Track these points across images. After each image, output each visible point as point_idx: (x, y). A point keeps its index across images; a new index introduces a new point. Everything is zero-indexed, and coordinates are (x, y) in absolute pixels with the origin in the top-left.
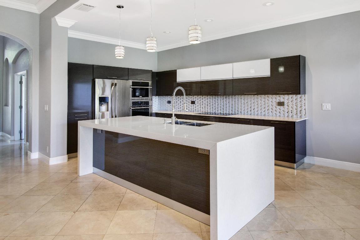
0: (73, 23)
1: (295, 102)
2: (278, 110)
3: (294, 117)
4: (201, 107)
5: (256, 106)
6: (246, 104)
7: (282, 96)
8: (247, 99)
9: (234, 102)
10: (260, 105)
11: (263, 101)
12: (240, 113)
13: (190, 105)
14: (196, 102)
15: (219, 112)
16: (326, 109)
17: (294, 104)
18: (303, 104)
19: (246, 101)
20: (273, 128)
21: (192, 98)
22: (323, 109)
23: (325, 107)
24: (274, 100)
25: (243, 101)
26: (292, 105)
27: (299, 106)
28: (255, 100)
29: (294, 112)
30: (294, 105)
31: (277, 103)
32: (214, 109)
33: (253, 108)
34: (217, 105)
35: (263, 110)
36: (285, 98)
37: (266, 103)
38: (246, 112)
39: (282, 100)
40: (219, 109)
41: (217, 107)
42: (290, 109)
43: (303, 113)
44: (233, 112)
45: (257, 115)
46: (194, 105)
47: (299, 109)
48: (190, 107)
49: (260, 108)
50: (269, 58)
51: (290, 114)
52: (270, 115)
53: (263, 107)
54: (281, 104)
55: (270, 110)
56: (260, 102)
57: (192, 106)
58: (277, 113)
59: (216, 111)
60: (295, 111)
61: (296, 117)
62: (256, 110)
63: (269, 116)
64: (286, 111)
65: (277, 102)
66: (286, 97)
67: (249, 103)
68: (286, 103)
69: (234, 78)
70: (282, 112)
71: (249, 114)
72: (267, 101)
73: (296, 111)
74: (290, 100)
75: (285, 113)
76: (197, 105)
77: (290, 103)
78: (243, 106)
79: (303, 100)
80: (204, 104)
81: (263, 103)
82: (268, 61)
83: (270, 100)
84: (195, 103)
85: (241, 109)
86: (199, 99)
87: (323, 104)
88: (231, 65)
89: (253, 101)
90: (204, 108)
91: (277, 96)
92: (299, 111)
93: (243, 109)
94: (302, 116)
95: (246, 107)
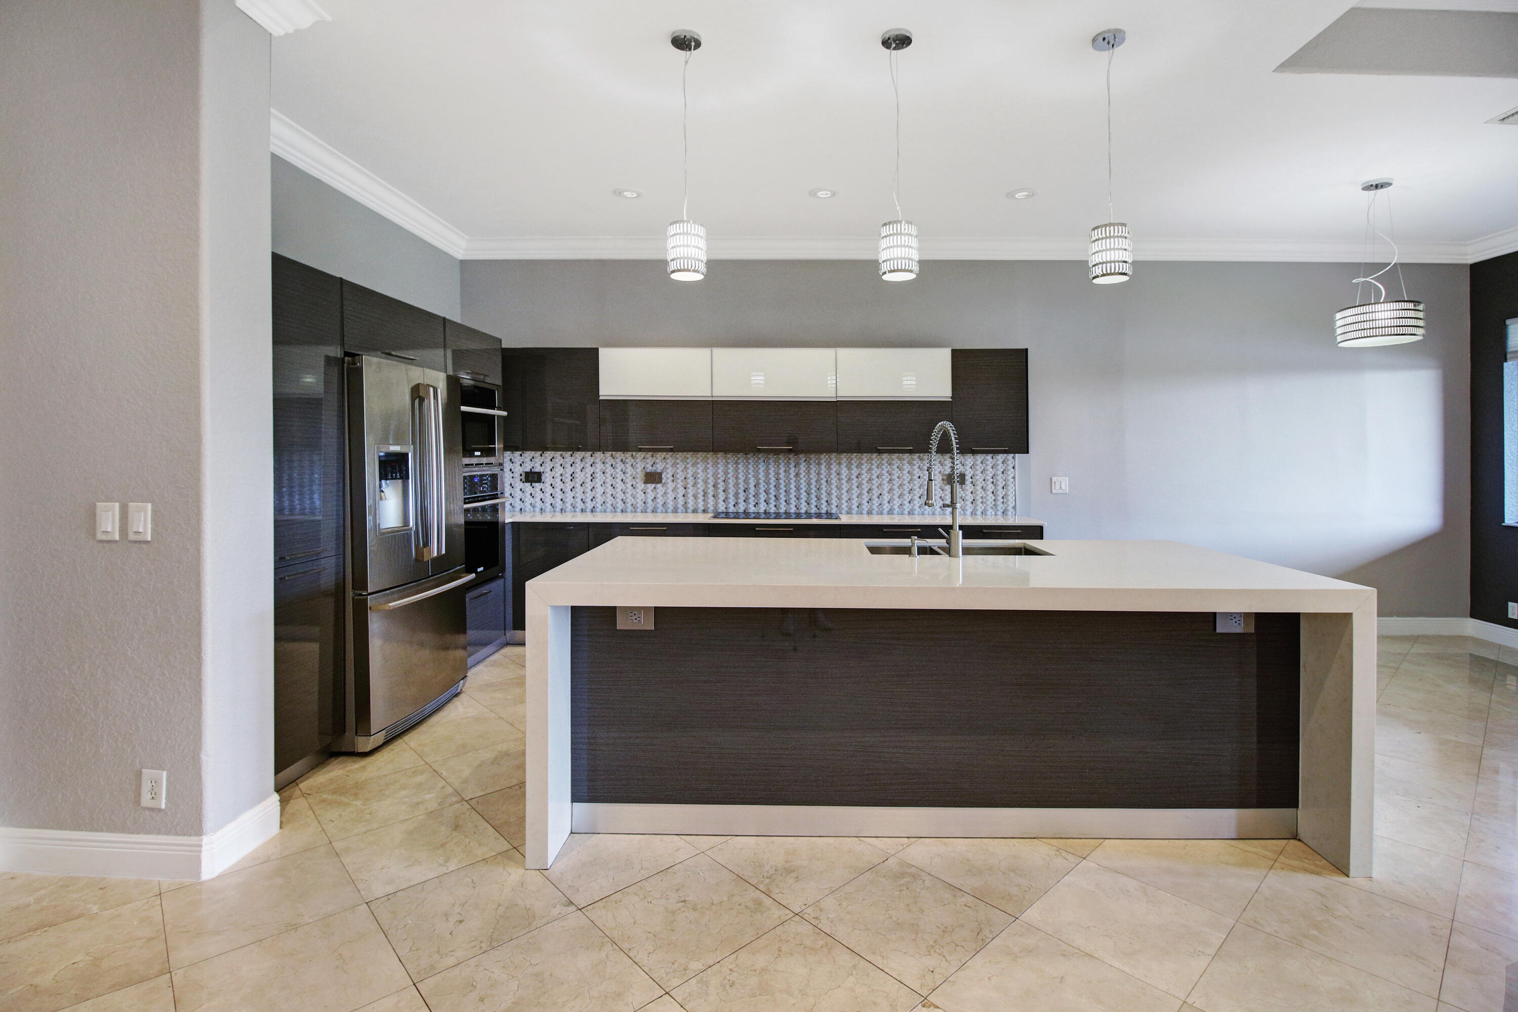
1: (990, 473)
3: (989, 513)
4: (690, 496)
5: (886, 487)
6: (854, 482)
9: (813, 476)
10: (896, 482)
11: (905, 472)
13: (641, 486)
15: (762, 511)
16: (1060, 491)
17: (988, 480)
18: (1010, 478)
19: (855, 472)
22: (1054, 491)
23: (1058, 487)
24: (936, 468)
25: (844, 472)
26: (983, 482)
27: (1001, 484)
28: (884, 467)
29: (987, 500)
30: (989, 483)
31: (945, 477)
33: (876, 492)
35: (907, 497)
36: (967, 463)
37: (915, 477)
38: (854, 507)
39: (959, 469)
40: (763, 497)
41: (752, 490)
42: (980, 493)
43: (1009, 503)
44: (813, 506)
45: (891, 512)
46: (659, 485)
47: (1001, 493)
48: (640, 495)
49: (897, 492)
51: (978, 508)
52: (926, 513)
53: (907, 488)
56: (896, 473)
57: (649, 491)
59: (751, 506)
60: (991, 498)
61: (993, 513)
62: (886, 497)
63: (923, 514)
64: (970, 498)
65: (946, 472)
67: (865, 477)
68: (968, 478)
71: (865, 512)
72: (917, 471)
73: (993, 498)
74: (980, 467)
75: (967, 505)
76: (671, 486)
77: (979, 477)
78: (845, 487)
79: (1010, 467)
81: (907, 477)
82: (945, 355)
84: (663, 481)
85: (839, 498)
86: (680, 466)
87: (1054, 479)
89: (875, 472)
90: (700, 496)
91: (945, 457)
92: (1000, 498)
93: (845, 497)
94: (1008, 510)
95: (853, 491)
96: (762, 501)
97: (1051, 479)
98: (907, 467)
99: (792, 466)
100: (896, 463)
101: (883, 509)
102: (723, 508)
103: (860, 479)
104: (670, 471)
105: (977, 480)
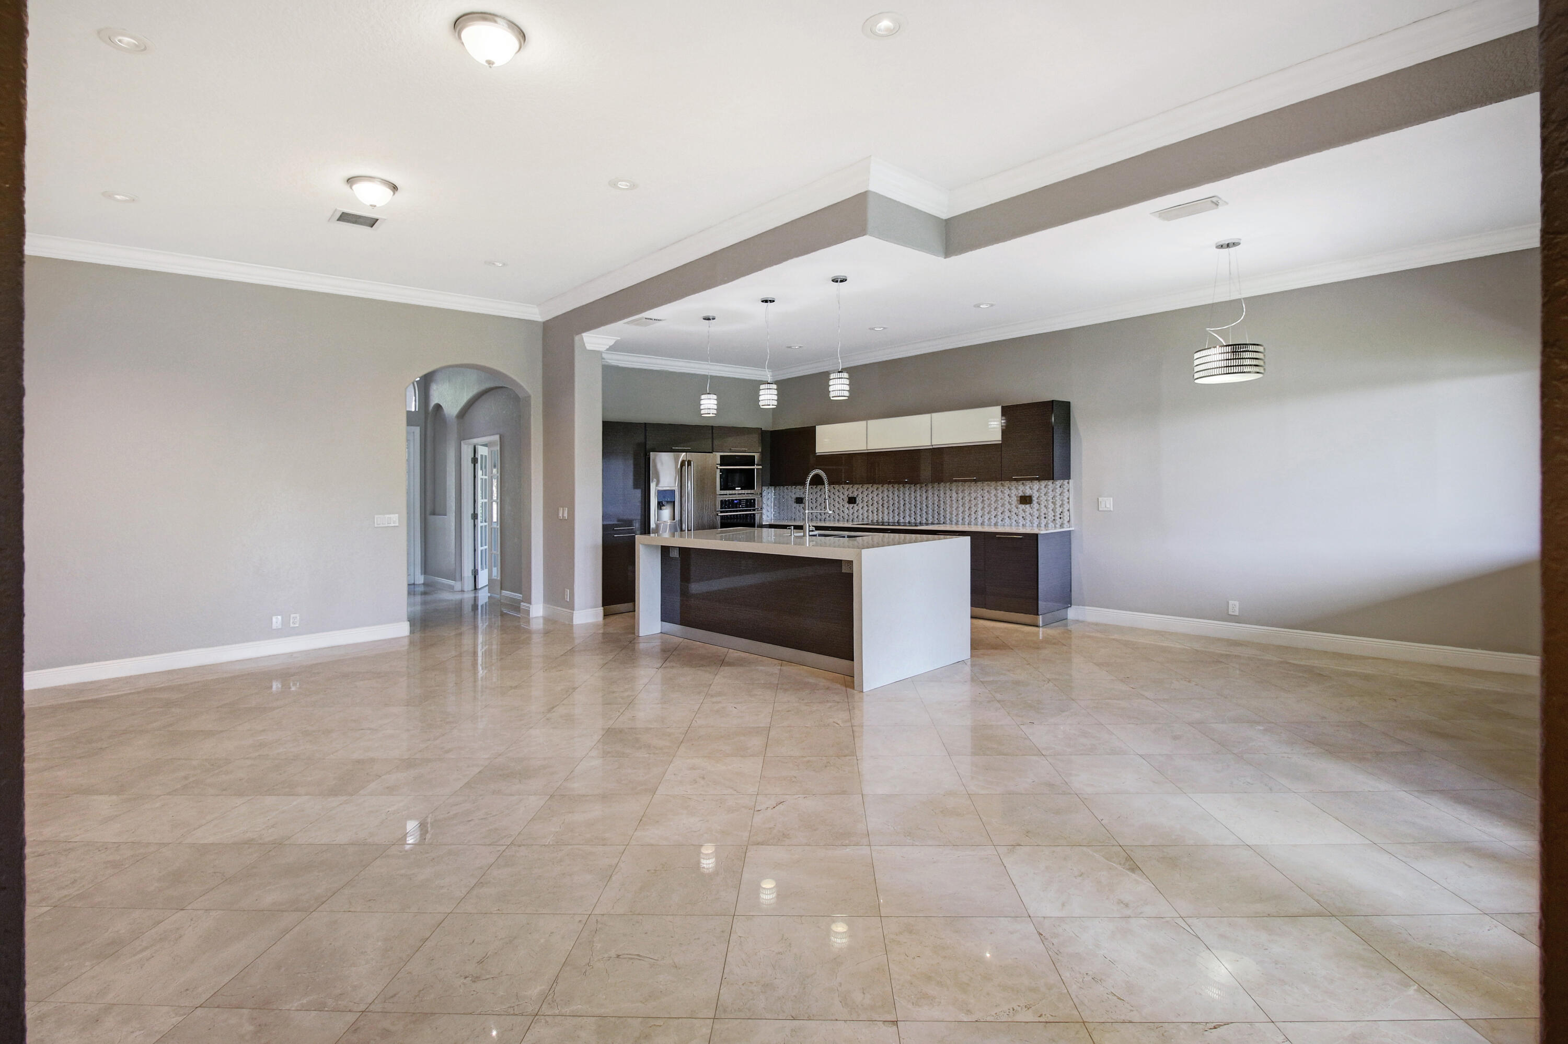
0: (611, 343)
1: (1051, 494)
2: (1021, 514)
3: (1050, 526)
4: (870, 511)
5: (980, 506)
7: (1028, 484)
8: (963, 491)
9: (936, 498)
10: (987, 502)
11: (993, 495)
12: (948, 521)
13: (847, 505)
14: (859, 500)
16: (1106, 509)
17: (1049, 500)
18: (1065, 499)
19: (961, 495)
20: (970, 537)
21: (851, 490)
22: (1100, 509)
23: (1103, 506)
24: (1014, 492)
25: (954, 495)
26: (1046, 502)
27: (1059, 503)
28: (978, 492)
29: (1049, 516)
30: (1050, 503)
31: (1019, 499)
32: (896, 515)
33: (973, 509)
34: (902, 505)
35: (994, 514)
36: (1034, 487)
37: (999, 499)
39: (1028, 492)
40: (907, 512)
41: (902, 508)
42: (1043, 510)
43: (1065, 518)
44: (935, 519)
45: (982, 524)
46: (855, 505)
47: (1059, 510)
48: (846, 511)
49: (987, 510)
50: (999, 405)
51: (1042, 521)
52: (1006, 524)
53: (993, 507)
54: (1026, 500)
55: (1006, 513)
56: (986, 496)
57: (850, 508)
58: (1019, 519)
59: (901, 518)
60: (1051, 514)
61: (1053, 526)
62: (980, 513)
63: (1004, 525)
64: (1036, 514)
65: (1020, 495)
66: (1036, 485)
67: (967, 499)
68: (1035, 499)
69: (934, 447)
70: (1028, 518)
71: (966, 523)
72: (1000, 494)
73: (1053, 514)
74: (1043, 491)
75: (1034, 519)
76: (861, 505)
77: (1043, 498)
78: (955, 506)
79: (1066, 490)
80: (875, 502)
81: (993, 499)
82: (998, 409)
83: (1007, 492)
84: (857, 503)
85: (951, 514)
86: (865, 493)
87: (1100, 499)
88: (926, 418)
89: (973, 495)
90: (875, 512)
91: (1019, 484)
92: (1058, 514)
93: (954, 513)
94: (1064, 524)
95: (960, 509)
96: (907, 515)
97: (1098, 499)
98: (993, 492)
99: (924, 492)
100: (986, 488)
101: (978, 522)
102: (887, 520)
104: (860, 496)
105: (1041, 501)
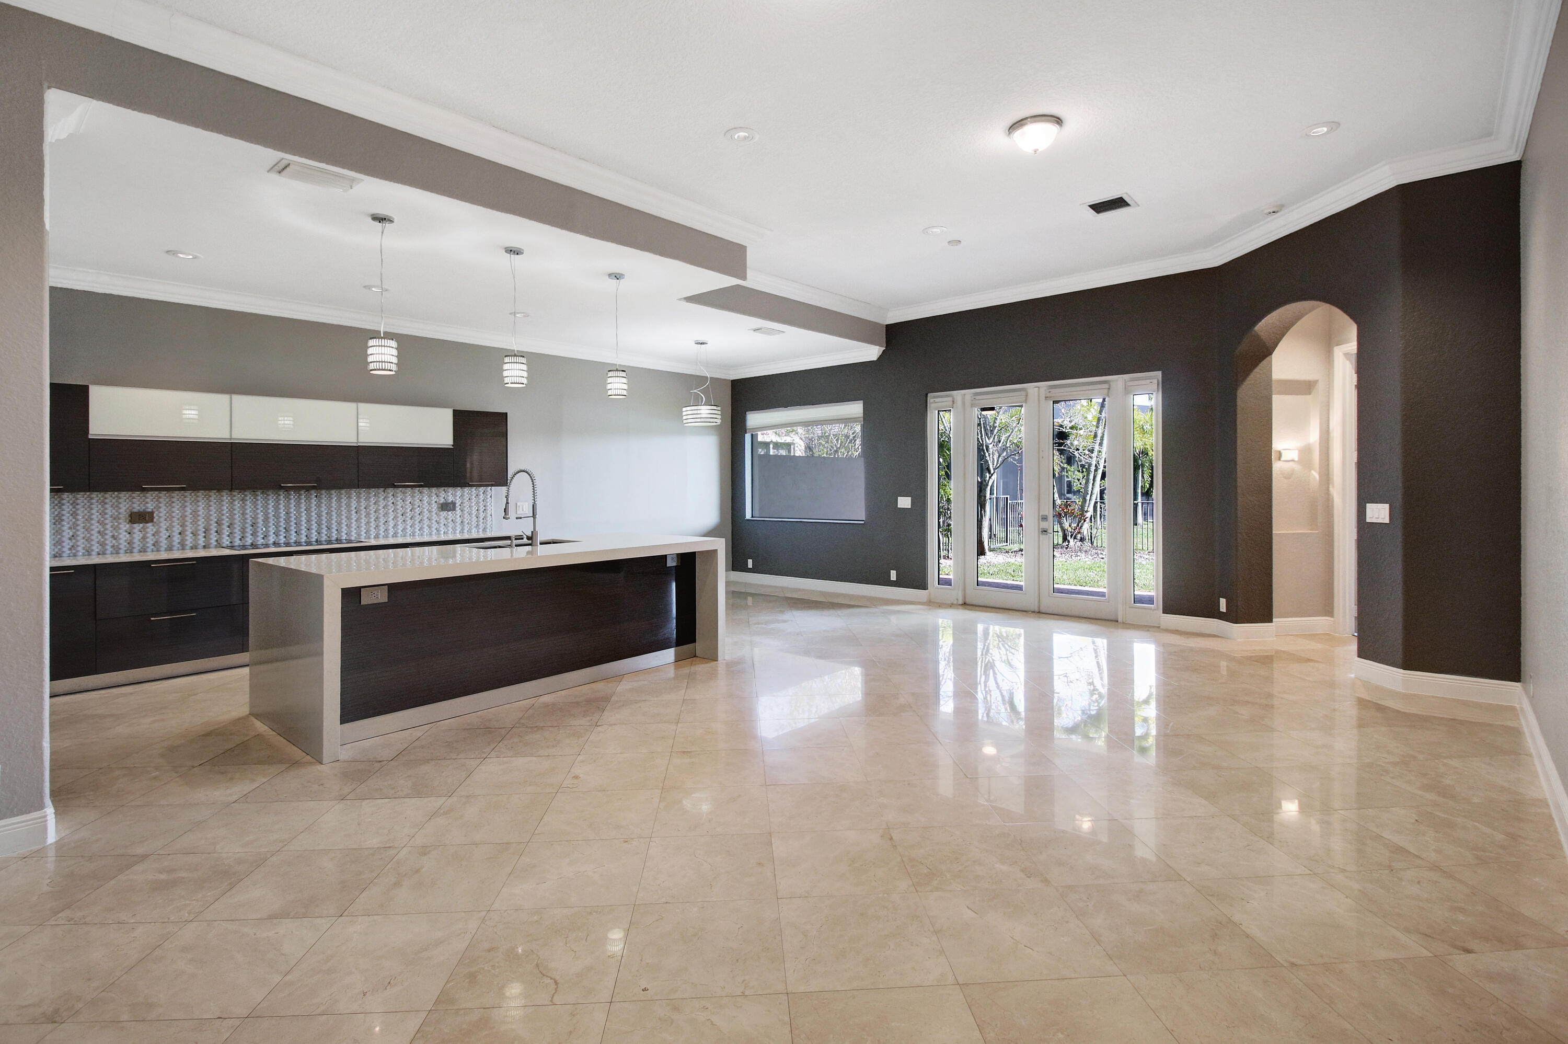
1: (474, 501)
2: (443, 521)
3: (473, 531)
5: (391, 515)
6: (362, 512)
7: (451, 491)
9: (324, 509)
10: (400, 511)
11: (407, 503)
13: (125, 526)
14: (158, 517)
17: (472, 506)
18: (488, 504)
19: (363, 504)
21: (137, 501)
22: (518, 513)
23: (521, 509)
24: (434, 498)
25: (354, 504)
26: (469, 508)
27: (482, 509)
29: (472, 521)
30: (473, 509)
31: (440, 506)
35: (409, 523)
36: (457, 494)
37: (416, 507)
39: (450, 499)
42: (466, 516)
43: (488, 522)
46: (149, 525)
47: (482, 515)
48: (123, 536)
49: (400, 519)
50: (451, 408)
51: (465, 527)
53: (409, 516)
54: (447, 507)
55: (424, 522)
56: (400, 503)
57: (136, 531)
58: (440, 527)
60: (474, 519)
61: (476, 531)
62: (391, 524)
63: (422, 535)
64: (459, 520)
65: (441, 502)
66: (459, 491)
67: (373, 508)
68: (457, 505)
70: (451, 525)
72: (417, 502)
73: (477, 520)
74: (466, 496)
75: (455, 526)
76: (164, 525)
77: (466, 505)
78: (354, 517)
79: (488, 497)
81: (409, 507)
82: (450, 412)
83: (425, 499)
84: (155, 520)
87: (518, 504)
89: (382, 504)
90: (201, 533)
91: (440, 490)
92: (481, 519)
94: (487, 528)
95: (362, 521)
97: (516, 504)
98: (409, 499)
99: (302, 501)
100: (400, 496)
101: (389, 534)
103: (368, 510)
104: (163, 510)
105: (465, 507)
